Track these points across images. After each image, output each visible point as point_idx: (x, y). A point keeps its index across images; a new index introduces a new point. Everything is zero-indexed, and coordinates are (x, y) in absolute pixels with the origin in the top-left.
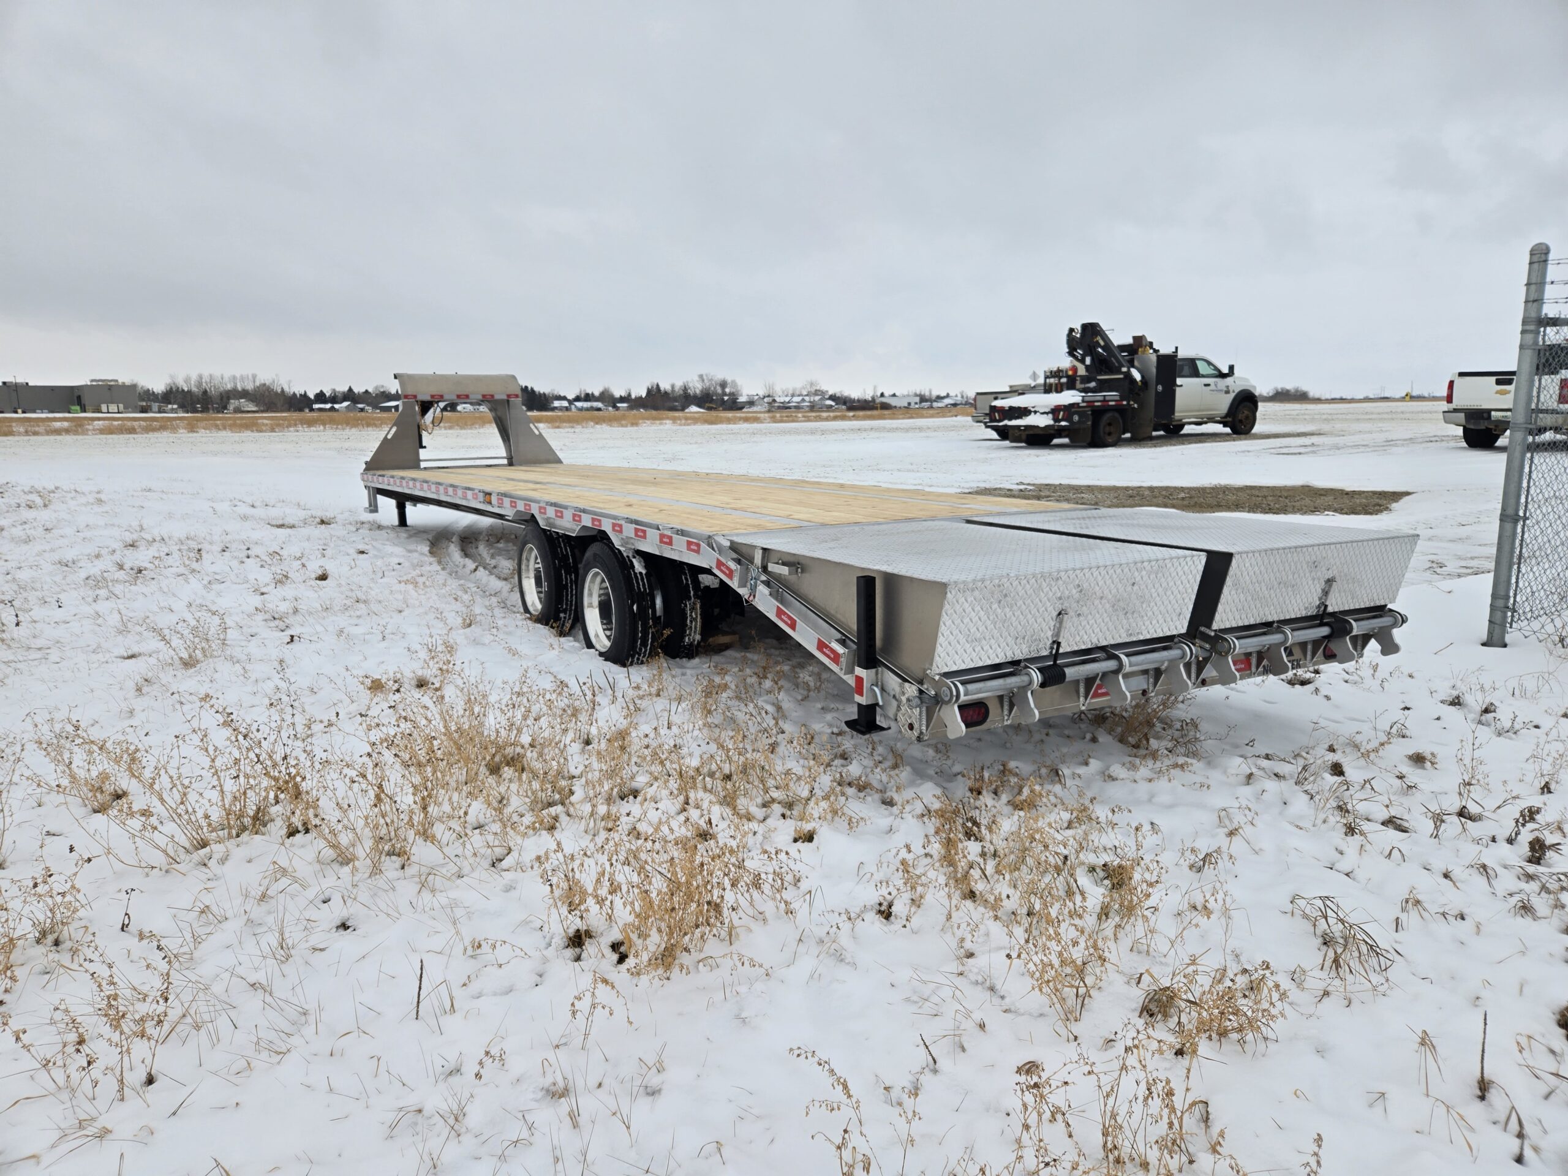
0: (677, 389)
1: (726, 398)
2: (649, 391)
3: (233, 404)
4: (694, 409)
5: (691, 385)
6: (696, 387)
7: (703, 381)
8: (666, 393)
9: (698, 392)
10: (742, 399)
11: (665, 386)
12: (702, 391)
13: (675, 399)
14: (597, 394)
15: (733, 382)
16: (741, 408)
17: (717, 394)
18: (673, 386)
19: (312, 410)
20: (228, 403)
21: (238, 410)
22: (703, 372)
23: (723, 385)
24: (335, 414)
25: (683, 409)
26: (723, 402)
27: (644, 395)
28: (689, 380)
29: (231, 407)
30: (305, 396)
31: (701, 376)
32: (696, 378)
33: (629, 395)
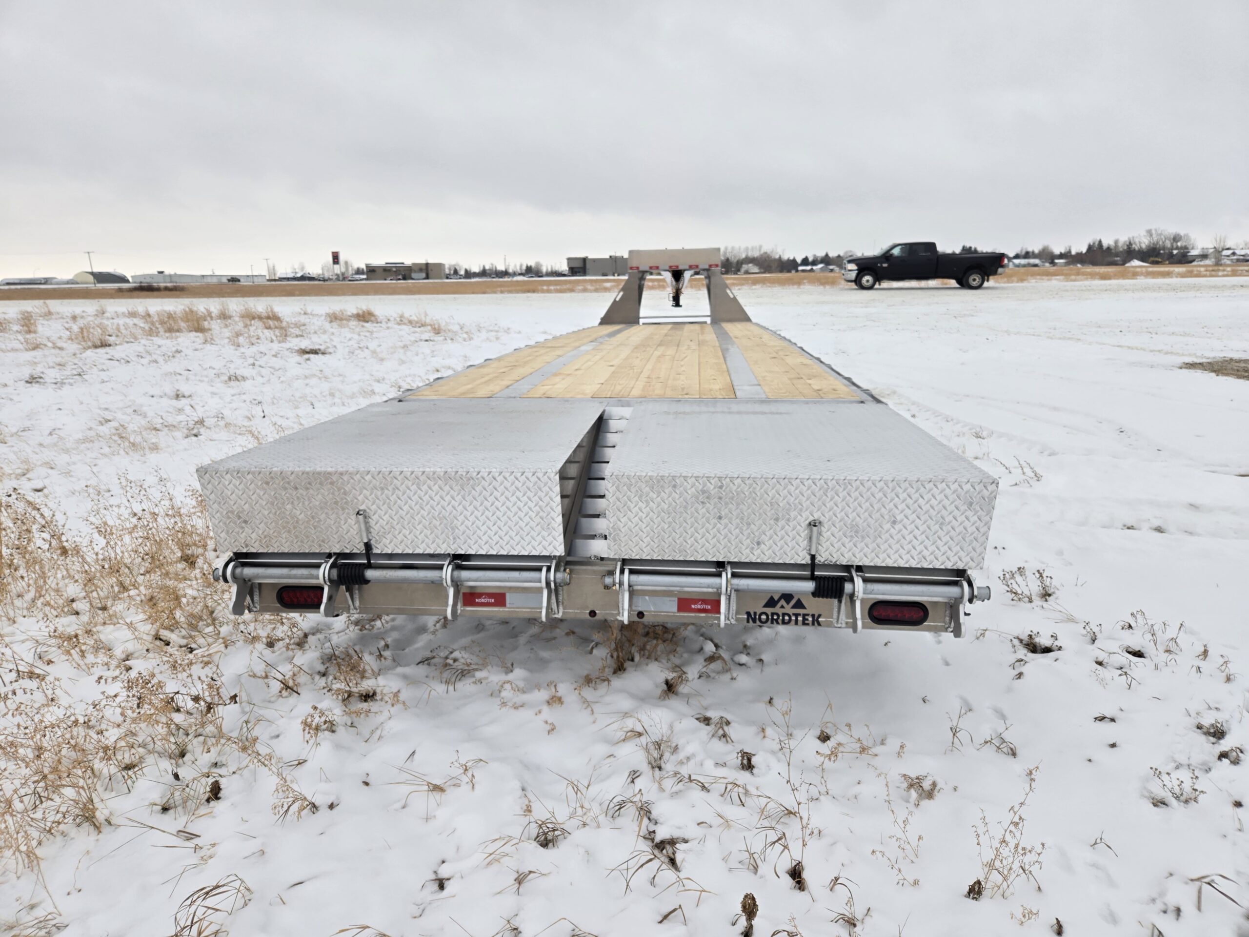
0: (1120, 244)
1: (1175, 252)
2: (1090, 248)
3: (745, 267)
4: (1136, 263)
5: (1137, 240)
6: (1143, 242)
7: (1151, 235)
8: (1109, 248)
9: (1144, 246)
10: (1194, 253)
11: (1107, 242)
12: (1148, 246)
13: (1117, 255)
14: (1036, 251)
15: (1187, 235)
16: (1191, 262)
17: (1164, 248)
18: (1116, 242)
19: (797, 271)
20: (741, 267)
21: (747, 272)
22: (1153, 227)
23: (1176, 238)
24: (812, 274)
25: (1123, 264)
26: (1171, 255)
27: (1084, 251)
28: (1136, 235)
29: (743, 270)
30: (794, 261)
31: (1149, 232)
32: (1143, 233)
33: (1070, 252)
